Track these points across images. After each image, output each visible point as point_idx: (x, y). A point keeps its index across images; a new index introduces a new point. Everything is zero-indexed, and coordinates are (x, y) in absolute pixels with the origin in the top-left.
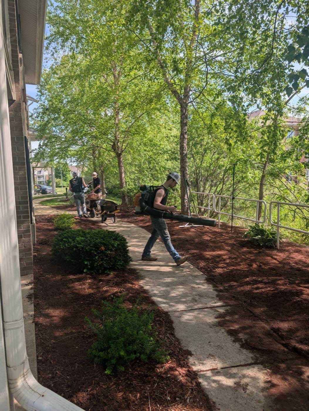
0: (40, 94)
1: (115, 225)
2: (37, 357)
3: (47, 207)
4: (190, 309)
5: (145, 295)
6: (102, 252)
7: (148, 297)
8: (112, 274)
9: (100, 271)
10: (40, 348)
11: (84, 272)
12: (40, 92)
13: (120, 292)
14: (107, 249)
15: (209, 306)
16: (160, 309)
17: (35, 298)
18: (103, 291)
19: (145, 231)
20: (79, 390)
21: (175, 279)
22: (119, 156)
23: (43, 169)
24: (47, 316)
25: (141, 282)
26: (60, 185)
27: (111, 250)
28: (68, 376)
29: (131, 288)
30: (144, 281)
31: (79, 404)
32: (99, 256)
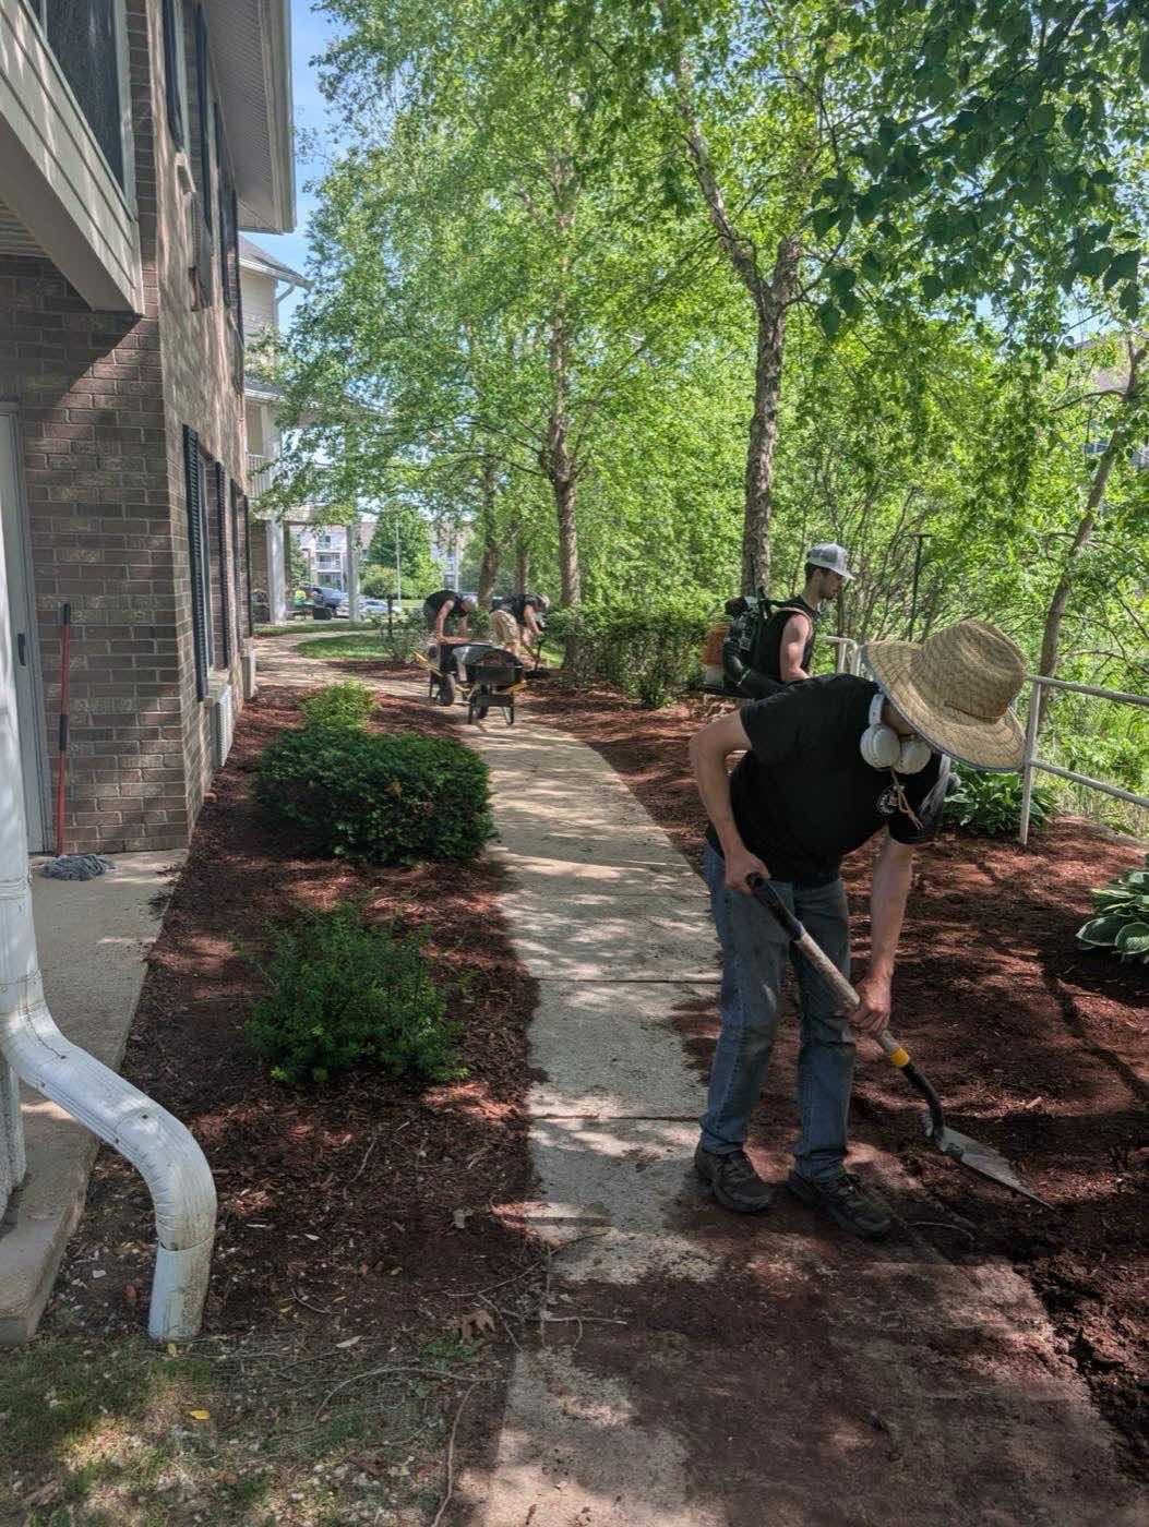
0: (316, 256)
1: (509, 732)
2: (131, 1034)
3: (315, 662)
4: (613, 978)
5: (497, 931)
6: (393, 798)
7: (502, 938)
8: (420, 868)
9: (385, 855)
10: (143, 1017)
11: (335, 856)
12: (319, 248)
13: (420, 917)
14: (410, 791)
15: (674, 977)
16: (518, 969)
17: (175, 906)
18: (373, 909)
19: (597, 756)
20: (208, 1112)
21: (611, 900)
22: (562, 490)
23: (309, 529)
24: (191, 952)
25: (501, 900)
26: (394, 591)
27: (423, 797)
28: (191, 1080)
29: (461, 911)
30: (513, 896)
31: (200, 1137)
32: (384, 812)
